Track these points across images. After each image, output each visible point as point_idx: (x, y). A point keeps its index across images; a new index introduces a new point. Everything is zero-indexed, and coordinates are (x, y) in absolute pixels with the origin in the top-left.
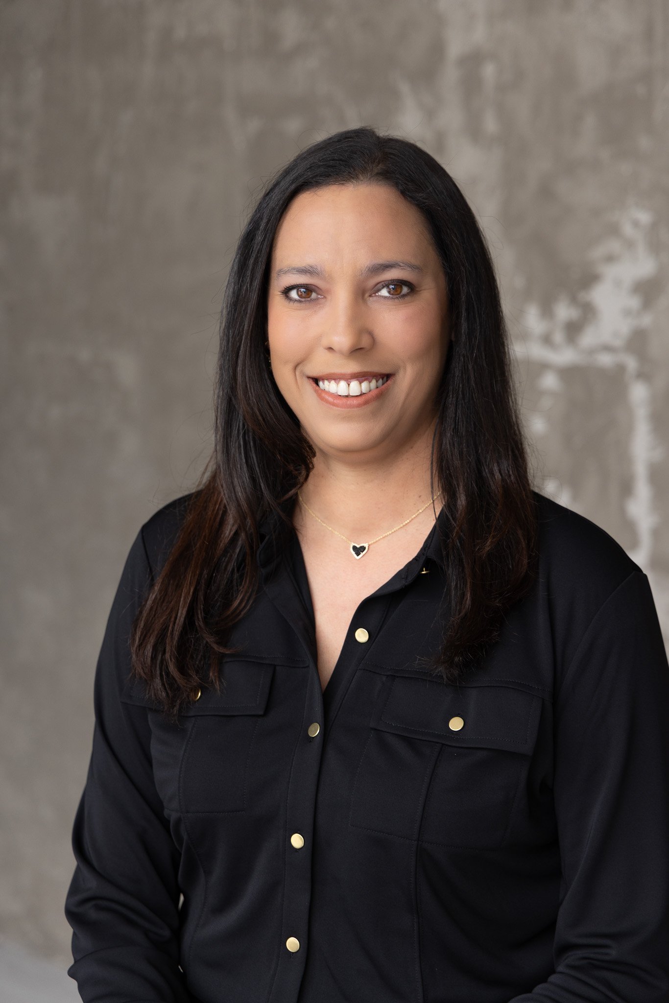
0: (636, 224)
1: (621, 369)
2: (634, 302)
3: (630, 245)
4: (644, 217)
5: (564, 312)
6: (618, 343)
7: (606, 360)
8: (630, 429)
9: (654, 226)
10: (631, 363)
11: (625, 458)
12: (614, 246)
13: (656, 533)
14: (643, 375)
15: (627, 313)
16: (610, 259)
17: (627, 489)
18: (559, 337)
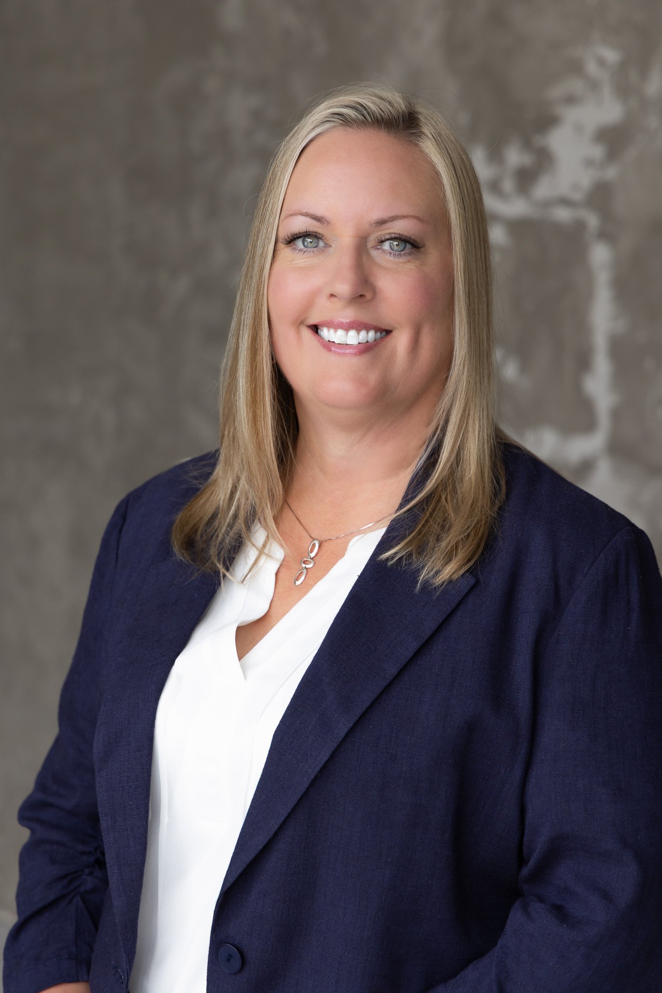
0: (601, 62)
1: (580, 226)
2: (597, 152)
3: (594, 85)
4: (611, 55)
5: (515, 157)
6: (578, 196)
7: (562, 214)
8: (589, 295)
9: (623, 66)
10: (593, 221)
11: (583, 328)
12: (575, 85)
13: (616, 414)
14: (606, 235)
15: (589, 163)
16: (571, 100)
17: (584, 363)
18: (508, 185)
